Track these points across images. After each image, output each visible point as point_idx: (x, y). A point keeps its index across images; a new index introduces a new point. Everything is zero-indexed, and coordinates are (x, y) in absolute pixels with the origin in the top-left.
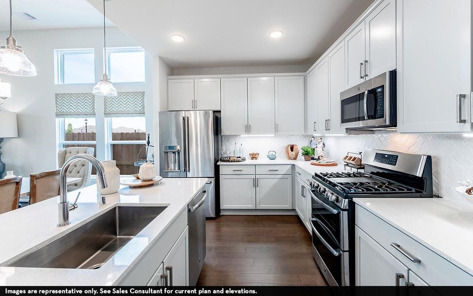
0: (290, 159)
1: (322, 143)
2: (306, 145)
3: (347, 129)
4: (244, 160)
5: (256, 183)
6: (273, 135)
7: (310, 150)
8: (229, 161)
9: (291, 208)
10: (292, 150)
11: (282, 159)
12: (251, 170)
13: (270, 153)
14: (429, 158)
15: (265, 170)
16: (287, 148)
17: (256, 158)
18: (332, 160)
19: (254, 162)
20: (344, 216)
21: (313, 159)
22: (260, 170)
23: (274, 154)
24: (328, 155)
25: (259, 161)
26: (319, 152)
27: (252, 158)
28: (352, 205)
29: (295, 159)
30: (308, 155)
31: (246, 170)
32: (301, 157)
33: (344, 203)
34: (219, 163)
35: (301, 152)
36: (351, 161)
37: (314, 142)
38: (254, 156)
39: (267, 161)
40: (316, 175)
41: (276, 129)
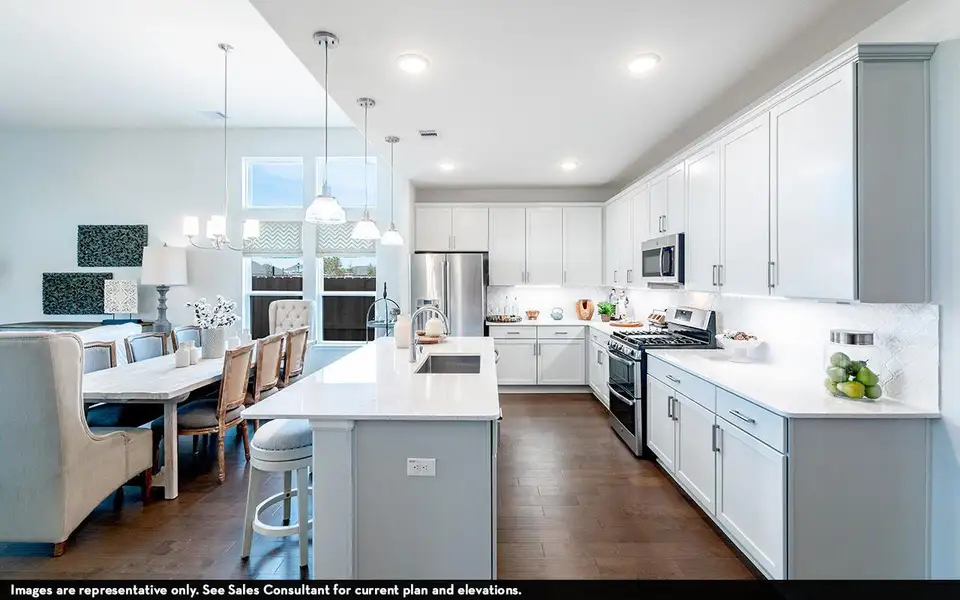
0: (582, 319)
1: (624, 298)
2: (604, 300)
3: (649, 284)
4: (520, 319)
5: (537, 350)
6: (558, 286)
7: (609, 307)
8: (499, 321)
9: (583, 384)
10: (585, 307)
11: (571, 318)
12: (532, 333)
13: (555, 311)
14: (713, 313)
15: (550, 333)
16: (578, 304)
17: (535, 318)
18: (636, 321)
19: (532, 322)
20: (638, 366)
21: (613, 319)
22: (542, 333)
23: (560, 312)
24: (632, 314)
25: (540, 321)
26: (621, 310)
27: (530, 318)
28: (644, 356)
29: (589, 319)
30: (607, 313)
31: (524, 333)
32: (597, 316)
33: (638, 354)
34: (488, 323)
35: (597, 309)
36: (655, 320)
37: (614, 296)
38: (532, 315)
39: (552, 322)
40: (615, 333)
41: (564, 279)
